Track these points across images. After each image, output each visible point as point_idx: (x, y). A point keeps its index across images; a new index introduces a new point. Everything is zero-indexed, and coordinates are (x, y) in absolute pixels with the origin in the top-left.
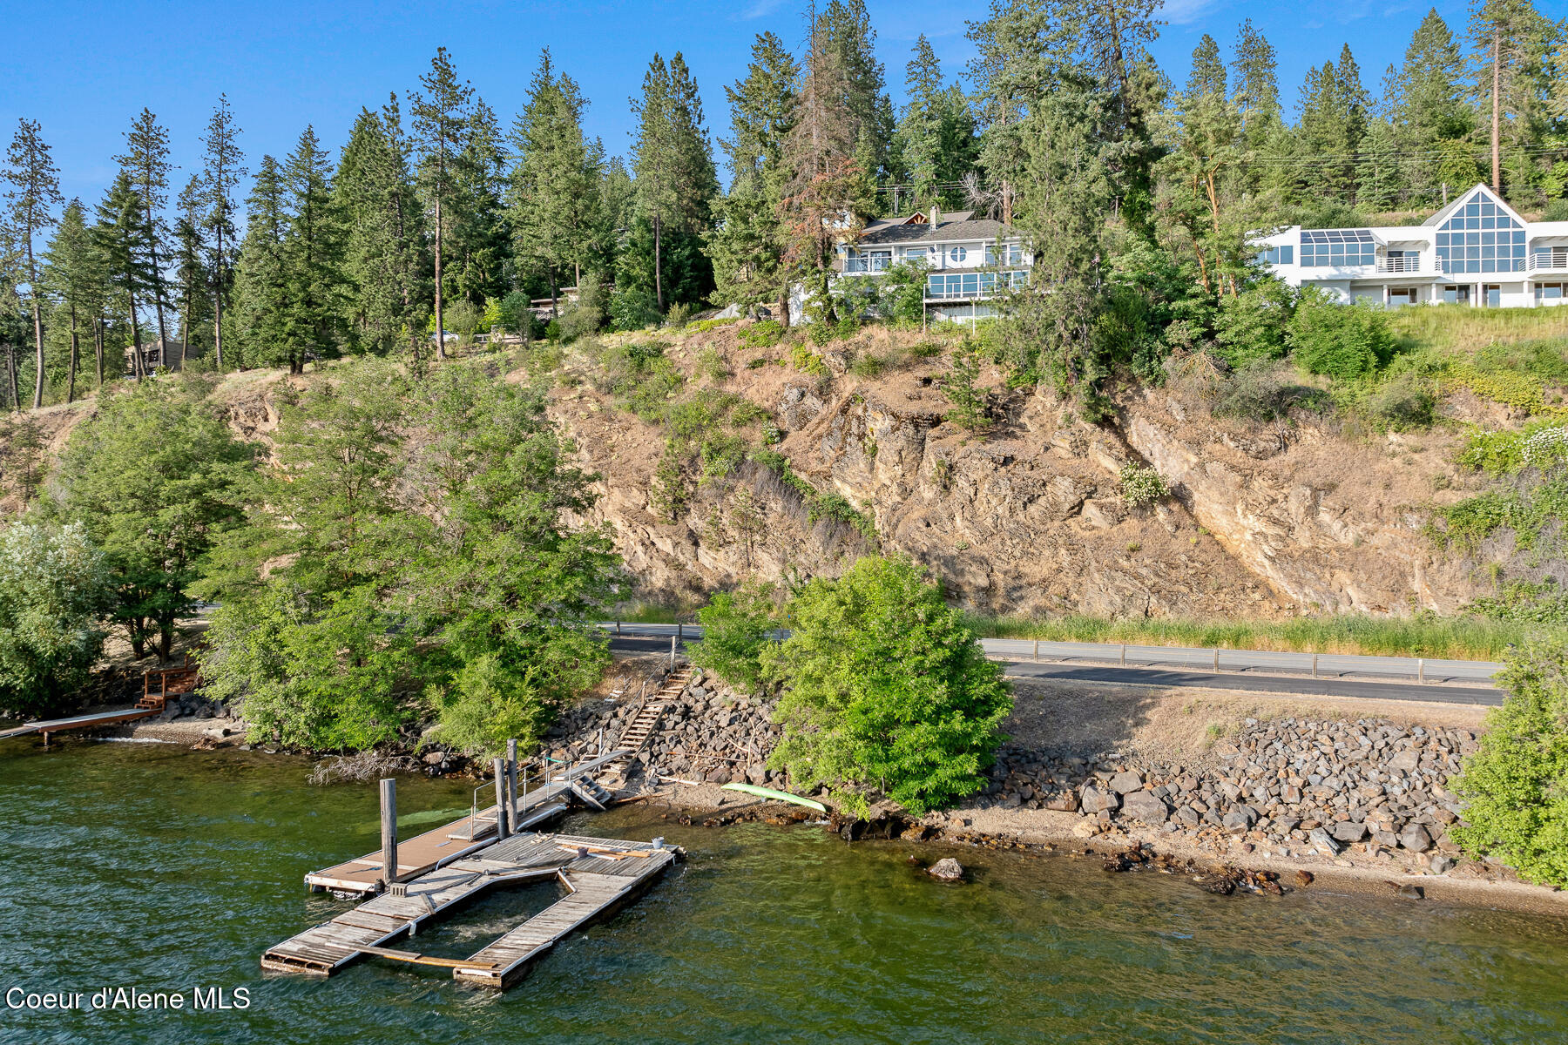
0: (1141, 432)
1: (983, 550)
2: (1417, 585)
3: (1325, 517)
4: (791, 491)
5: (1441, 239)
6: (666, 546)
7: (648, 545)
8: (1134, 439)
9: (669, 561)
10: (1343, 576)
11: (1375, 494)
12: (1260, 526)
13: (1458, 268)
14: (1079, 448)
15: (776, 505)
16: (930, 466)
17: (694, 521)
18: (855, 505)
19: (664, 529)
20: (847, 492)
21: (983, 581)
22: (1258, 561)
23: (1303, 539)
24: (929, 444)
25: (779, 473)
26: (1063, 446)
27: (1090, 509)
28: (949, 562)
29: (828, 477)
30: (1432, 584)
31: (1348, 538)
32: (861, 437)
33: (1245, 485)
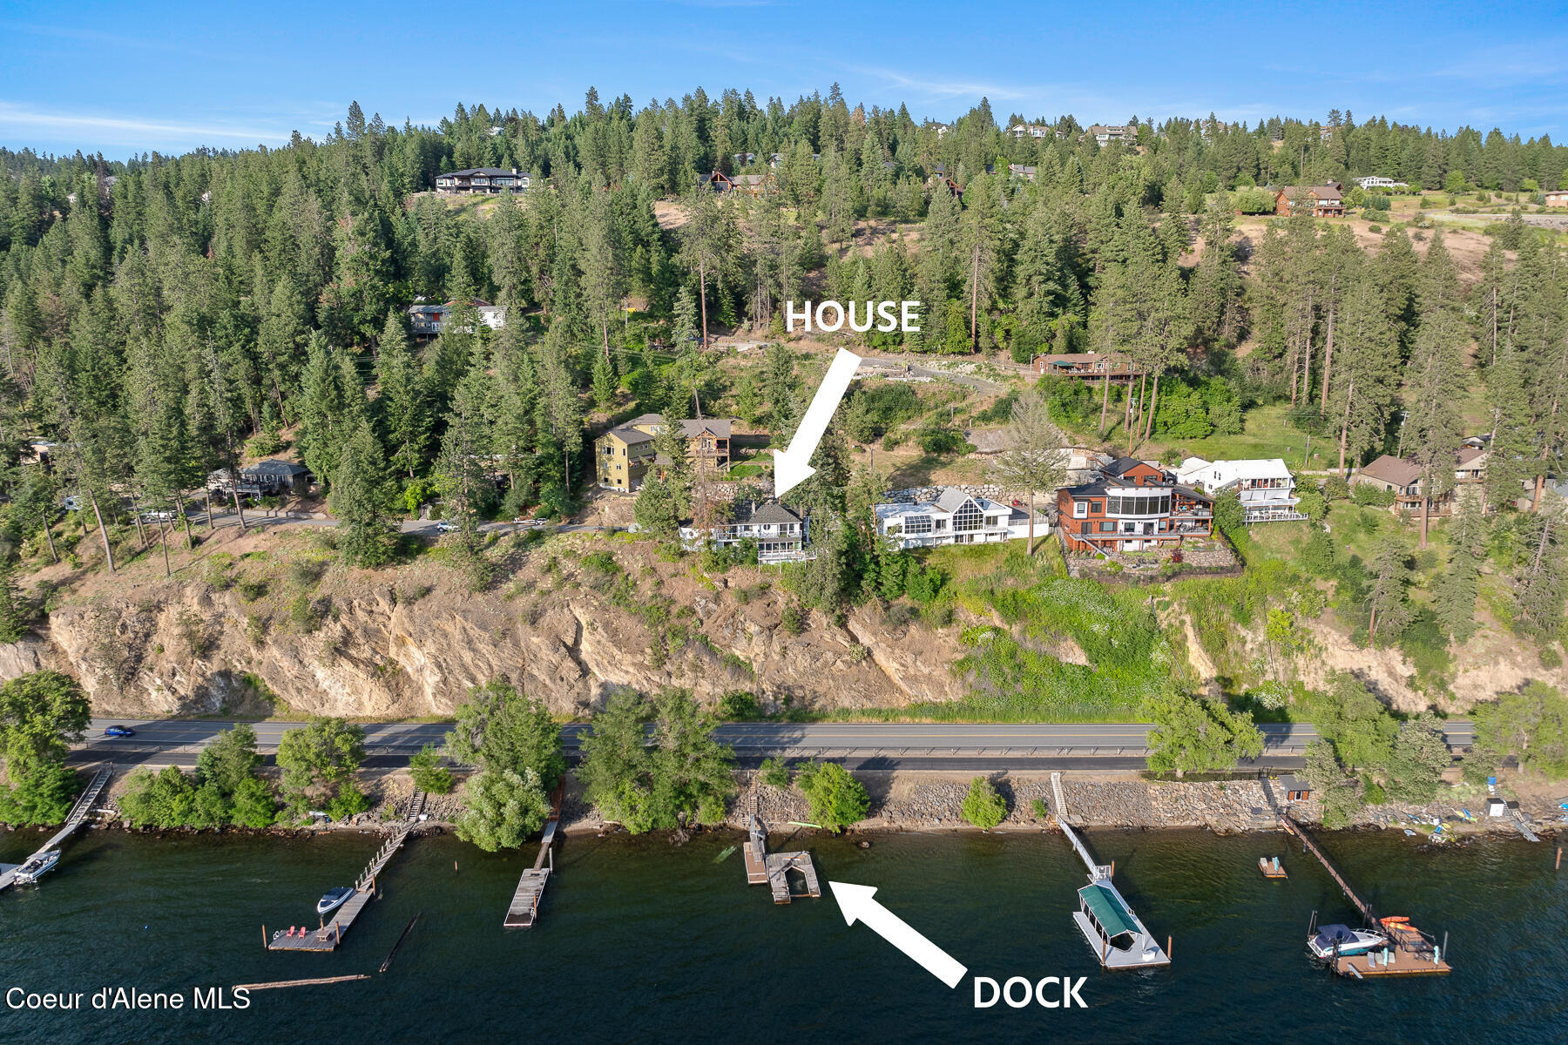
0: (853, 625)
1: (801, 682)
2: (947, 689)
3: (918, 663)
4: (712, 653)
5: (955, 518)
6: (657, 679)
7: (648, 679)
8: (850, 628)
9: (660, 686)
10: (924, 686)
11: (935, 655)
12: (897, 666)
13: (960, 529)
14: (833, 637)
15: (706, 659)
16: (776, 647)
17: (668, 667)
18: (742, 658)
19: (655, 672)
20: (738, 653)
21: (802, 694)
22: (896, 678)
23: (912, 671)
24: (775, 637)
25: (707, 645)
26: (827, 637)
27: (839, 662)
28: (788, 688)
29: (729, 647)
30: (951, 690)
31: (926, 671)
32: (743, 630)
33: (893, 652)
